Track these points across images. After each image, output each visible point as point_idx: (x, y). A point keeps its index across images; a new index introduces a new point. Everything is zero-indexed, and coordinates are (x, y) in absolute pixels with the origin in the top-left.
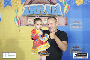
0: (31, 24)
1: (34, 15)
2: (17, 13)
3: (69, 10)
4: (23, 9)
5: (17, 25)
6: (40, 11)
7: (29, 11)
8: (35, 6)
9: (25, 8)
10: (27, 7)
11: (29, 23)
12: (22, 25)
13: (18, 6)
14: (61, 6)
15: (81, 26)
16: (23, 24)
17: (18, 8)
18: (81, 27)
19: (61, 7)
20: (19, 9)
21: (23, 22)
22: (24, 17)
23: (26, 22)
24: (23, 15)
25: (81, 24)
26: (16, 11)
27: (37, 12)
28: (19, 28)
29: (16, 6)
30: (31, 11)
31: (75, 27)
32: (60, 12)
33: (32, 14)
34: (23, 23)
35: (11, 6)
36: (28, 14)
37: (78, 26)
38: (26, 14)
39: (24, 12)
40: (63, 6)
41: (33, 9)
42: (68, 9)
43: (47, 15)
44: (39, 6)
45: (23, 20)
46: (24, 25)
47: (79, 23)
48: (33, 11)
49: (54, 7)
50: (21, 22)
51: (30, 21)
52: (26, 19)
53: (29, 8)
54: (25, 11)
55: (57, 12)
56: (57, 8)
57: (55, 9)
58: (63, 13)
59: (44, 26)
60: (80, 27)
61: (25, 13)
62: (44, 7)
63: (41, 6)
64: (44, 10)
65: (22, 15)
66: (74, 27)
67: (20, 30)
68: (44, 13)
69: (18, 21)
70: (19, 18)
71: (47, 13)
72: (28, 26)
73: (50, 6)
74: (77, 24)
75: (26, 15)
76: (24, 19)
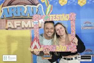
0: (10, 28)
1: (13, 18)
3: (52, 11)
6: (21, 13)
7: (9, 13)
8: (15, 7)
10: (6, 9)
23: (5, 26)
27: (17, 14)
32: (43, 13)
33: (12, 16)
36: (7, 17)
40: (46, 6)
43: (28, 17)
44: (19, 7)
48: (13, 13)
49: (36, 8)
51: (9, 24)
53: (8, 9)
55: (39, 13)
56: (39, 8)
57: (37, 10)
58: (45, 14)
59: (25, 29)
63: (21, 7)
68: (25, 15)
71: (28, 14)
72: (7, 29)
73: (31, 7)
76: (3, 22)
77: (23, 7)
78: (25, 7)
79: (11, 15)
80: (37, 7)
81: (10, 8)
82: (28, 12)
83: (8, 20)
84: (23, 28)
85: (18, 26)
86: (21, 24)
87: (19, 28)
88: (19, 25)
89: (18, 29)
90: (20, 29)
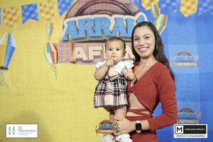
0: (80, 60)
1: (87, 40)
2: (50, 35)
4: (64, 27)
5: (51, 61)
6: (102, 30)
7: (78, 31)
8: (90, 19)
9: (68, 23)
10: (72, 22)
12: (62, 62)
13: (53, 20)
14: (147, 17)
15: (194, 62)
16: (64, 59)
17: (52, 25)
18: (195, 64)
20: (55, 27)
21: (64, 56)
24: (64, 40)
25: (196, 57)
26: (49, 30)
27: (94, 31)
28: (55, 68)
29: (49, 20)
30: (82, 29)
31: (182, 64)
35: (38, 20)
38: (70, 36)
39: (66, 32)
40: (153, 17)
42: (164, 25)
44: (98, 19)
45: (63, 51)
46: (66, 62)
47: (189, 55)
48: (86, 31)
50: (59, 56)
51: (79, 53)
52: (70, 48)
54: (68, 29)
60: (192, 64)
61: (68, 36)
62: (109, 22)
63: (103, 19)
64: (111, 28)
65: (61, 38)
66: (179, 64)
67: (56, 72)
68: (111, 35)
69: (52, 54)
70: (55, 46)
71: (118, 33)
72: (74, 62)
73: (123, 19)
74: (186, 57)
75: (70, 38)
77: (106, 18)
80: (135, 18)
82: (116, 29)
85: (95, 57)
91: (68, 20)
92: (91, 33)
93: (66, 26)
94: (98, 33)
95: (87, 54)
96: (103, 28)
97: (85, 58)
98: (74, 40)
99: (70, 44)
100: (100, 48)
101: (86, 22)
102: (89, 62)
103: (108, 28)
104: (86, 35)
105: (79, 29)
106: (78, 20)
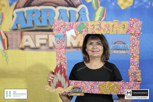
1: (34, 29)
2: (1, 24)
4: (13, 16)
5: (2, 48)
6: (48, 20)
8: (37, 10)
9: (17, 13)
10: (21, 12)
11: (25, 43)
12: (12, 48)
13: (3, 11)
14: (88, 9)
15: (128, 50)
16: (14, 46)
17: (2, 15)
19: (89, 11)
22: (15, 32)
23: (19, 43)
24: (14, 28)
27: (41, 21)
28: (6, 53)
31: (117, 52)
33: (32, 25)
34: (12, 44)
37: (124, 50)
38: (19, 25)
39: (15, 22)
41: (34, 15)
42: (103, 16)
44: (44, 10)
45: (13, 38)
47: (124, 44)
48: (33, 21)
50: (9, 42)
51: (27, 40)
52: (19, 36)
53: (25, 14)
54: (17, 19)
60: (127, 52)
61: (17, 25)
62: (54, 13)
63: (48, 10)
65: (11, 27)
66: (115, 52)
67: (7, 58)
69: (3, 41)
70: (5, 34)
72: (22, 49)
73: (66, 11)
74: (121, 46)
75: (19, 28)
76: (16, 36)
77: (51, 9)
78: (57, 10)
79: (30, 24)
80: (77, 10)
81: (28, 12)
83: (25, 33)
84: (51, 48)
85: (42, 45)
86: (47, 40)
87: (43, 47)
88: (44, 41)
89: (42, 50)
90: (46, 50)
91: (17, 10)
92: (37, 23)
93: (15, 16)
94: (44, 23)
95: (34, 41)
96: (49, 18)
97: (32, 45)
98: (22, 28)
99: (19, 32)
100: (46, 37)
101: (34, 12)
102: (36, 49)
103: (53, 18)
104: (33, 24)
105: (27, 19)
106: (26, 11)
